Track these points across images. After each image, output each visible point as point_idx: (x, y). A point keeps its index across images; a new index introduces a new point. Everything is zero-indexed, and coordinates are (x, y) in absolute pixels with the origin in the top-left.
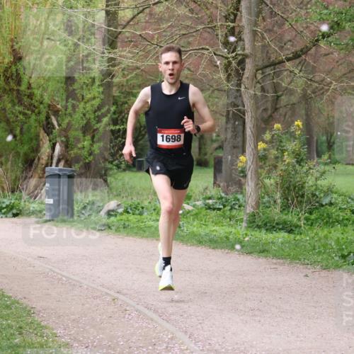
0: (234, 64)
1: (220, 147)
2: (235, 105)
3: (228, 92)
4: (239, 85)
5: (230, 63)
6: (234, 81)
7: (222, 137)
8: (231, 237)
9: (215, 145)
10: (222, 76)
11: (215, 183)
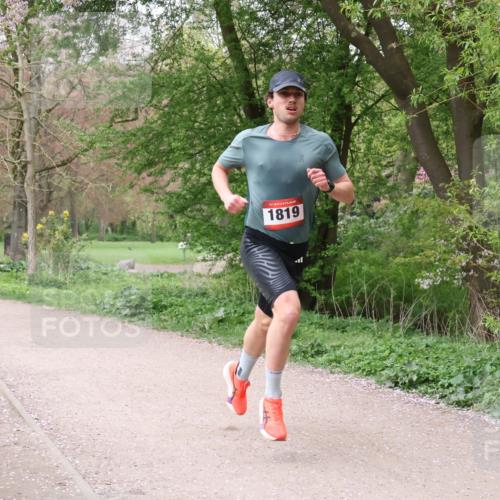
0: (19, 168)
1: (9, 227)
2: (20, 197)
3: (14, 188)
4: (23, 183)
5: (16, 167)
6: (19, 179)
7: (11, 220)
8: (17, 291)
9: (6, 225)
10: (11, 176)
11: (5, 253)
